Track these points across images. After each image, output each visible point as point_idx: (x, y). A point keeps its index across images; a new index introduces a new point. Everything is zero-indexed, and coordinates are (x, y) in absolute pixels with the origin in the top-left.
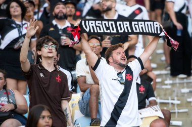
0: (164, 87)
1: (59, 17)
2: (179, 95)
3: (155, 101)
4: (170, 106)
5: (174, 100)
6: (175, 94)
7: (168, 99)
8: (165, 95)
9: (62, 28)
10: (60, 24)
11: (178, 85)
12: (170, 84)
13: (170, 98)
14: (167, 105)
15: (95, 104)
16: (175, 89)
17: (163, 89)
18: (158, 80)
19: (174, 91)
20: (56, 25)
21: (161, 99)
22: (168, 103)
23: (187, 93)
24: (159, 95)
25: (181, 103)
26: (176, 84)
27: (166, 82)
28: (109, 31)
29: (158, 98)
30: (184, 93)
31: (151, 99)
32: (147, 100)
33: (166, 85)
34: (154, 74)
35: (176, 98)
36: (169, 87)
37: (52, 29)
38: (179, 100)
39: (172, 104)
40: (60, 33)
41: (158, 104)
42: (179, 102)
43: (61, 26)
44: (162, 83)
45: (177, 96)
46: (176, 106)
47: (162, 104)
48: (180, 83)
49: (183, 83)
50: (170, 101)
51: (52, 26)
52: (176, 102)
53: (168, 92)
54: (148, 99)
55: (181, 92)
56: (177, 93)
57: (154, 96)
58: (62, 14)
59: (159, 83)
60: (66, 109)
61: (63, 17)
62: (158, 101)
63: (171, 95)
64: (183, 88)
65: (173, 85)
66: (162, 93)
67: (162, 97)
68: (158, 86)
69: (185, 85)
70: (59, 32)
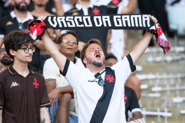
0: (151, 95)
1: (20, 8)
2: (170, 105)
3: (140, 113)
4: (159, 119)
5: (164, 111)
6: (165, 104)
7: (156, 111)
8: (153, 105)
9: (23, 22)
10: (20, 17)
11: (168, 93)
12: (159, 92)
13: (158, 109)
14: (156, 118)
15: (65, 117)
16: (165, 98)
17: (149, 98)
18: (143, 87)
19: (164, 101)
20: (15, 18)
21: (147, 110)
22: (156, 116)
23: (181, 103)
24: (144, 106)
25: (173, 115)
26: (166, 91)
27: (154, 89)
28: (82, 26)
29: (144, 109)
30: (176, 103)
31: (135, 110)
32: (129, 111)
33: (154, 92)
34: (137, 79)
35: (166, 110)
36: (157, 95)
37: (10, 23)
38: (169, 112)
39: (161, 116)
40: (20, 28)
41: (144, 117)
42: (170, 115)
43: (21, 20)
44: (149, 90)
45: (168, 107)
46: (166, 119)
47: (148, 116)
48: (171, 91)
49: (175, 91)
50: (159, 113)
51: (10, 19)
52: (166, 114)
53: (156, 102)
54: (131, 111)
55: (172, 101)
56: (168, 103)
57: (138, 107)
58: (25, 5)
59: (144, 90)
60: (44, 120)
61: (26, 8)
62: (144, 112)
63: (160, 105)
64: (175, 96)
65: (162, 92)
66: (149, 103)
67: (149, 107)
68: (143, 94)
69: (178, 93)
70: (18, 26)
